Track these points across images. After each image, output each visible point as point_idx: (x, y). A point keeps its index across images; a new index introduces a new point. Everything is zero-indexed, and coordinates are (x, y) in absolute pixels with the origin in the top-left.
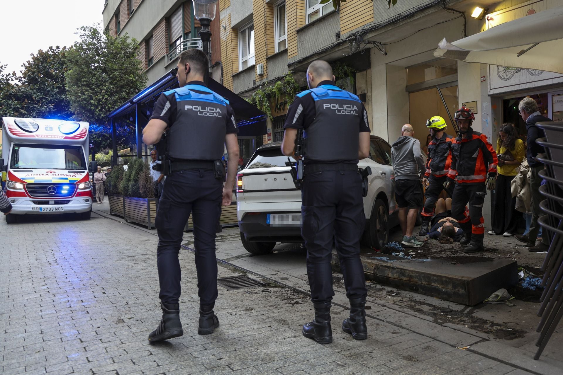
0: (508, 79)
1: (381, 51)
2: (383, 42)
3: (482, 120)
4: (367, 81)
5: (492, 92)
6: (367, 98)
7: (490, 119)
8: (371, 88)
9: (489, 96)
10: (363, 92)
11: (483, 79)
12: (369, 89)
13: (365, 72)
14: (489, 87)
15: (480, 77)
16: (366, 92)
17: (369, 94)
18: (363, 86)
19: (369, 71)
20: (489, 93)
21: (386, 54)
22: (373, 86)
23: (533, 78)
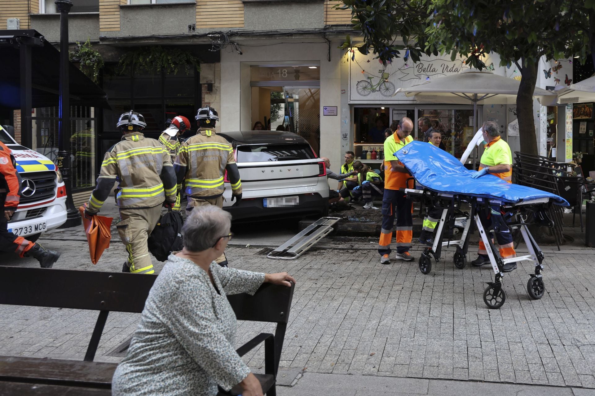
0: (365, 96)
1: (237, 50)
2: (240, 43)
3: (341, 121)
4: (215, 73)
5: (352, 102)
6: (213, 88)
7: (348, 121)
8: (220, 80)
9: (349, 104)
10: (210, 82)
11: (343, 92)
12: (217, 81)
13: (213, 65)
14: (349, 98)
15: (340, 90)
16: (213, 82)
17: (217, 85)
18: (210, 77)
19: (217, 64)
20: (349, 103)
21: (241, 53)
22: (221, 78)
23: (385, 98)
